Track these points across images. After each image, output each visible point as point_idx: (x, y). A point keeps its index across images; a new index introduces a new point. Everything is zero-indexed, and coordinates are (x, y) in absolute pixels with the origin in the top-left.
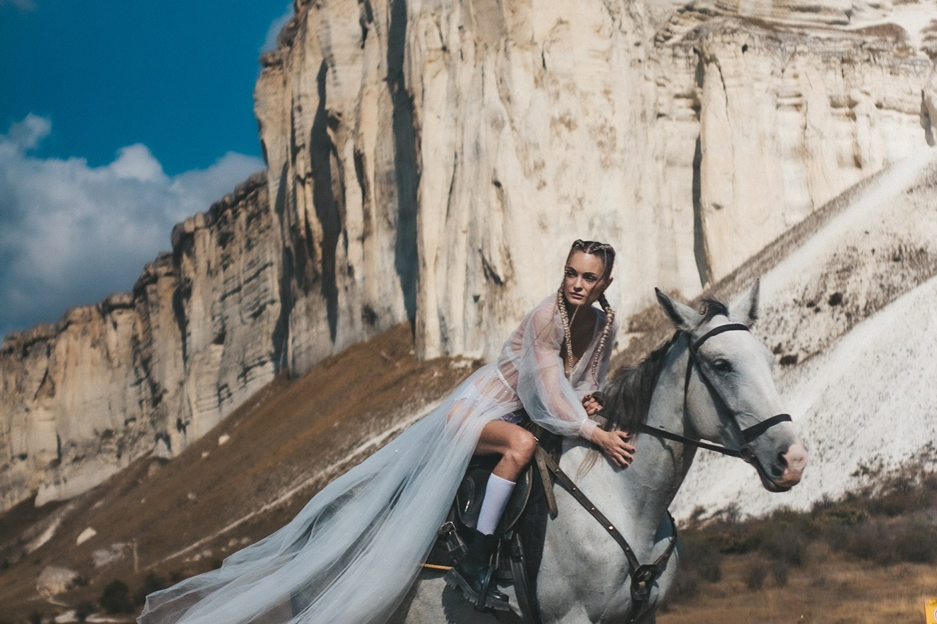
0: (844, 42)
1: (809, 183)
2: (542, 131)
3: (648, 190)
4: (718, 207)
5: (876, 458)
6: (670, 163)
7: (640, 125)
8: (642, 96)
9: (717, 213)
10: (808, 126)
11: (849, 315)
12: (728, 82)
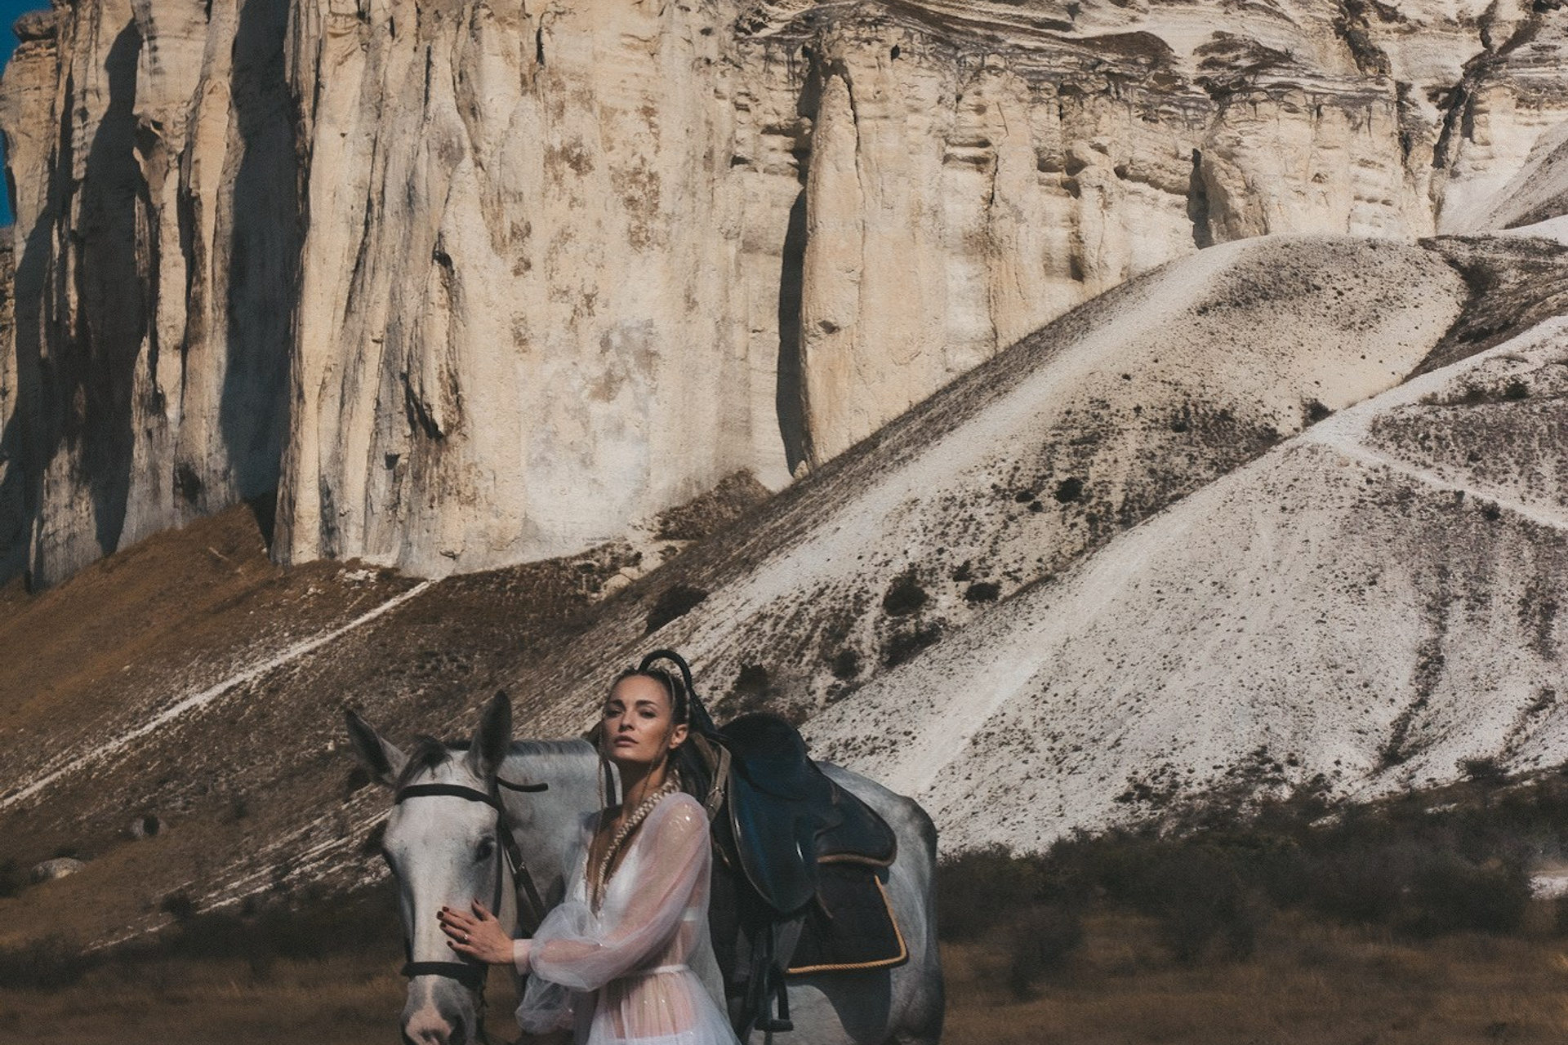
0: (1066, 59)
1: (991, 299)
2: (529, 173)
3: (709, 291)
4: (831, 329)
5: (1163, 772)
6: (749, 247)
7: (701, 175)
8: (708, 123)
9: (828, 340)
10: (997, 198)
11: (1092, 519)
12: (863, 109)
